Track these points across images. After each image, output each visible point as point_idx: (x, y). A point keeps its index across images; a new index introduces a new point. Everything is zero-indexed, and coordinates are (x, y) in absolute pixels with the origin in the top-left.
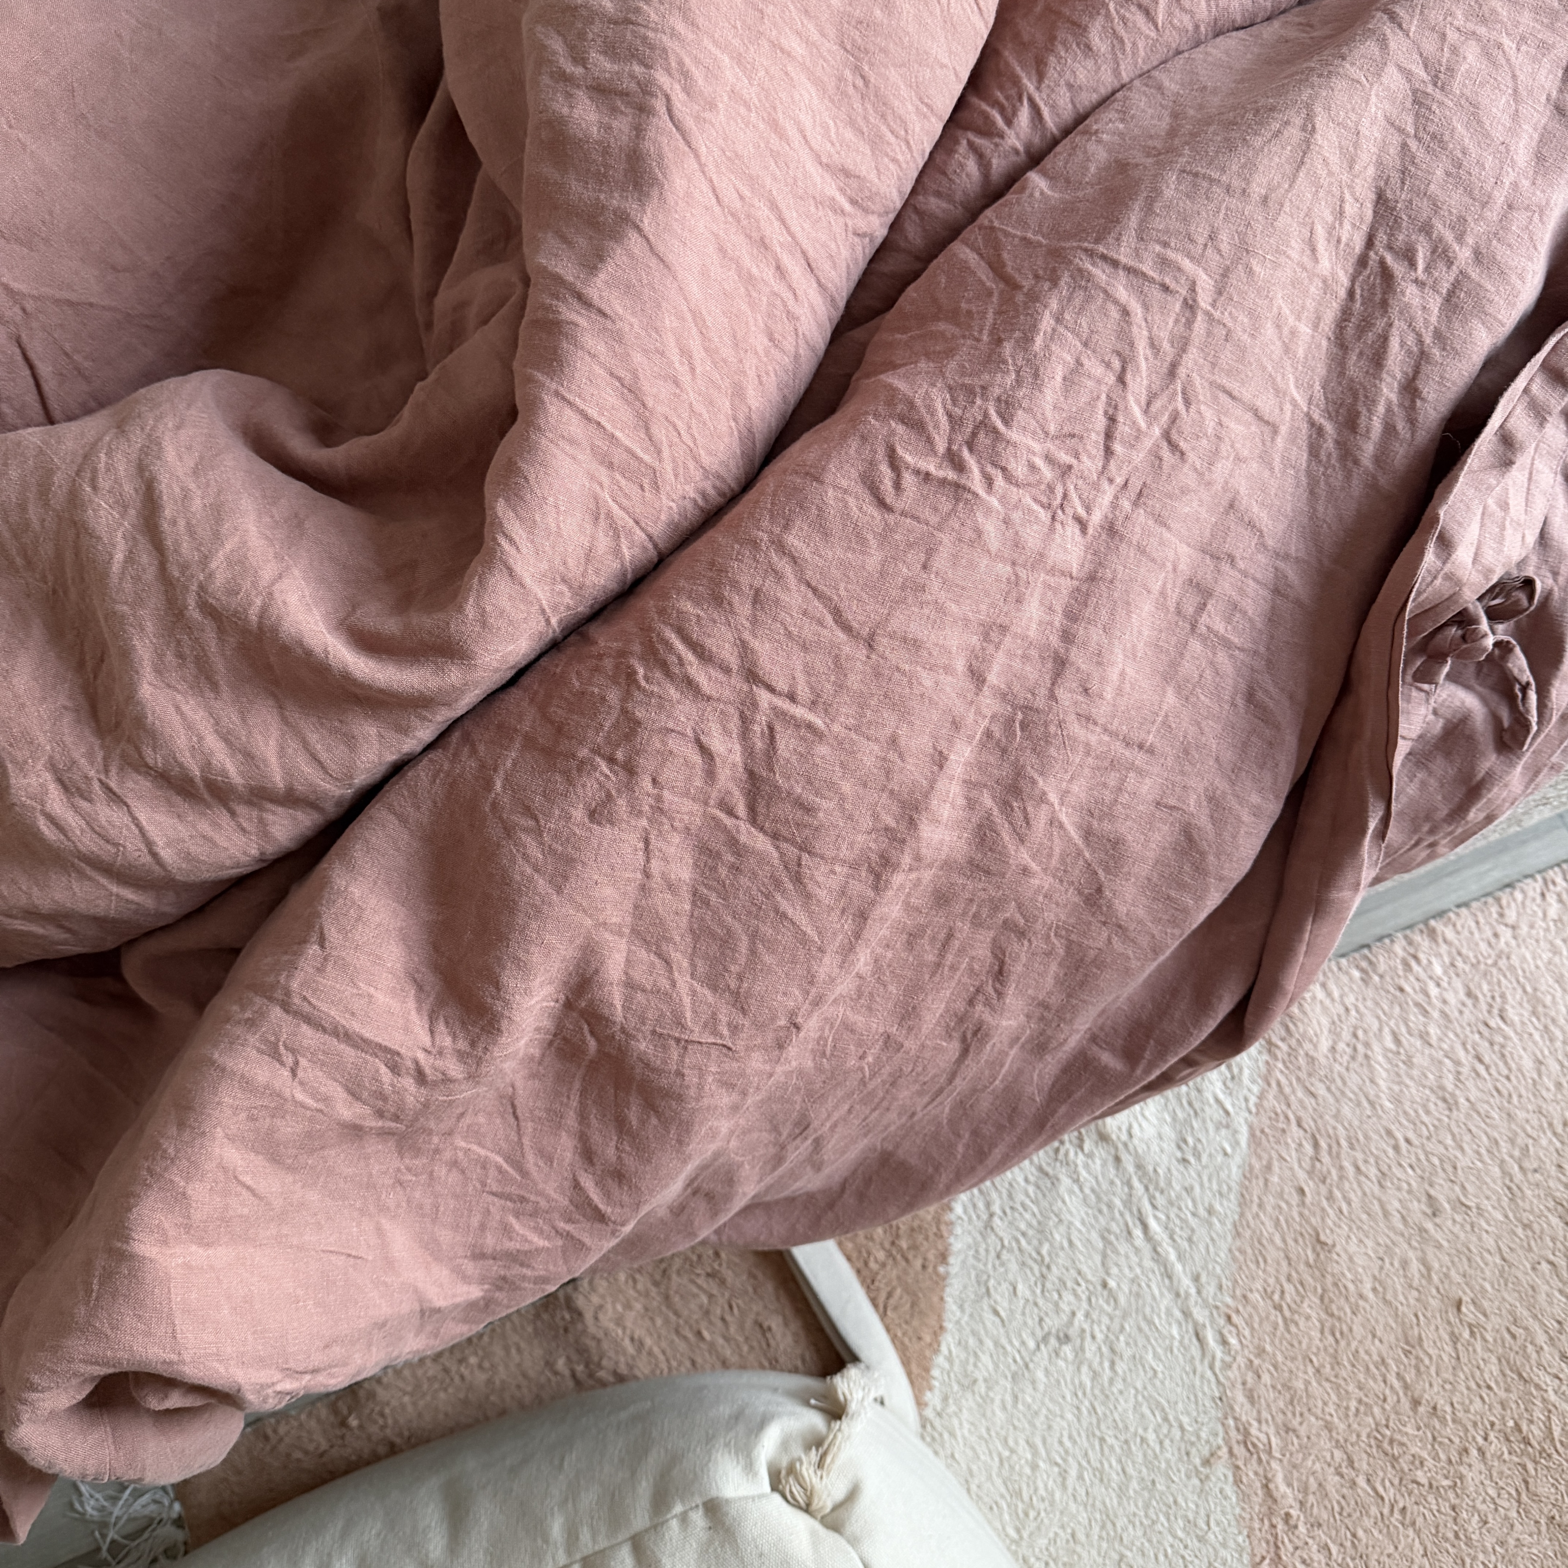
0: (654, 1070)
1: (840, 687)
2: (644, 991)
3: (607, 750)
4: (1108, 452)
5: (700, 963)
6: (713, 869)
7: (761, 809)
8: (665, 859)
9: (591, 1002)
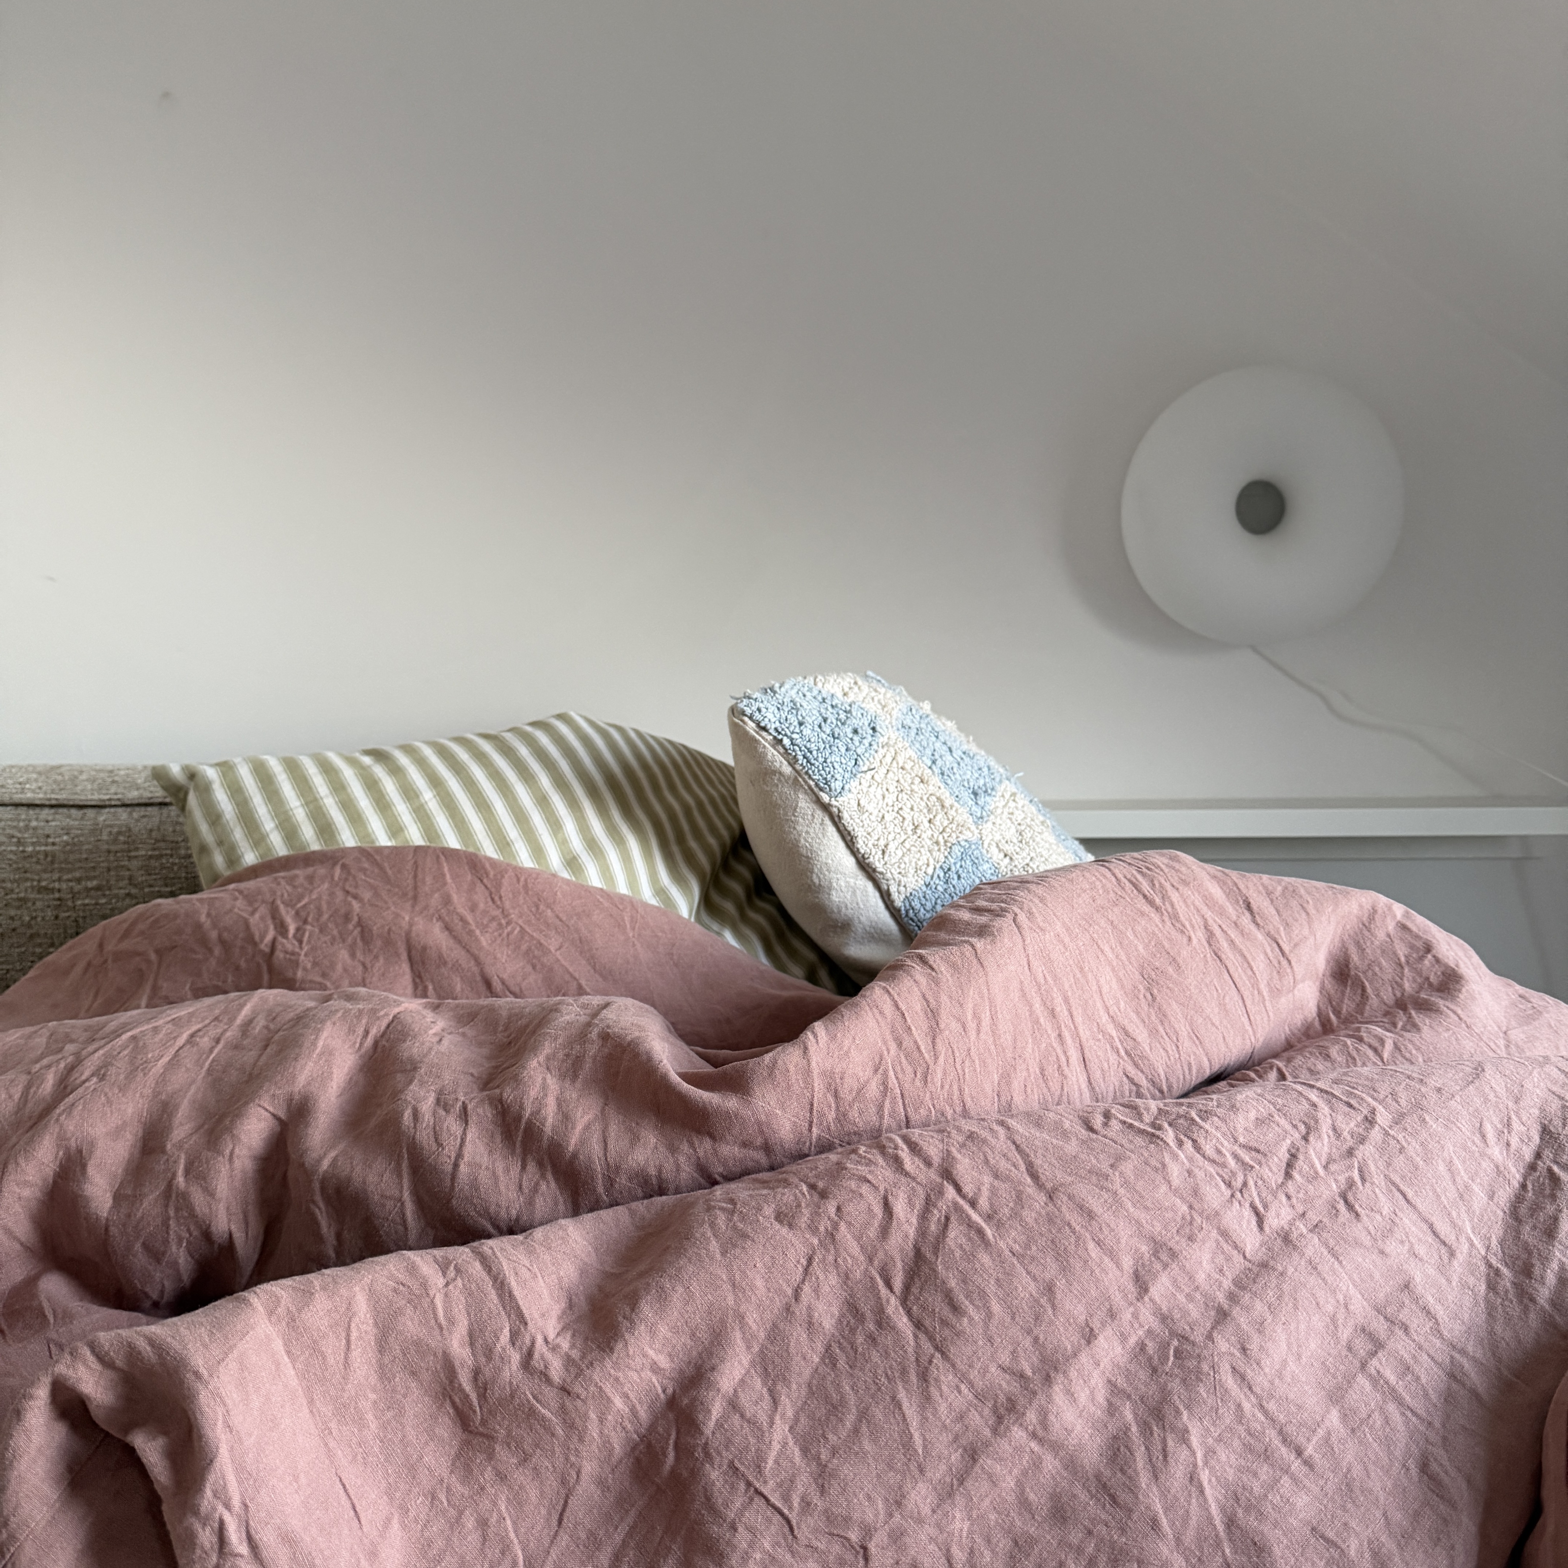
0: (712, 1509)
1: (1015, 1214)
2: (742, 1416)
3: (812, 1181)
4: (1288, 1175)
5: (803, 1420)
6: (853, 1331)
7: (915, 1290)
8: (816, 1290)
9: (694, 1400)
